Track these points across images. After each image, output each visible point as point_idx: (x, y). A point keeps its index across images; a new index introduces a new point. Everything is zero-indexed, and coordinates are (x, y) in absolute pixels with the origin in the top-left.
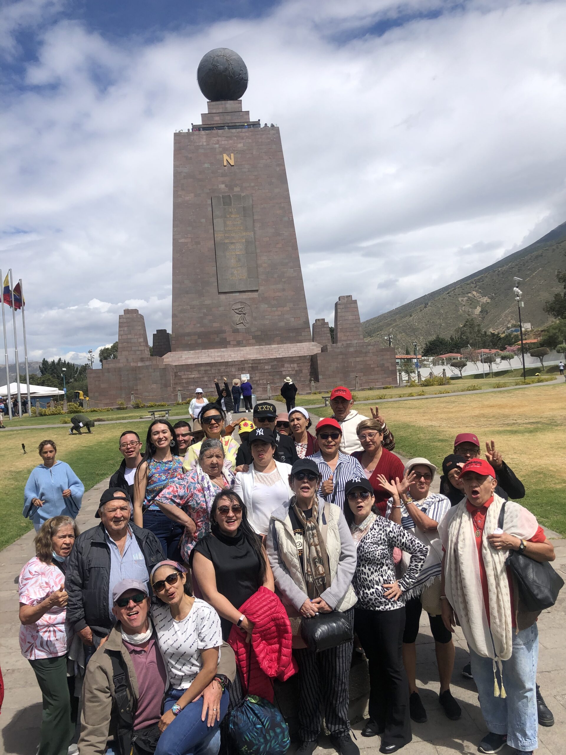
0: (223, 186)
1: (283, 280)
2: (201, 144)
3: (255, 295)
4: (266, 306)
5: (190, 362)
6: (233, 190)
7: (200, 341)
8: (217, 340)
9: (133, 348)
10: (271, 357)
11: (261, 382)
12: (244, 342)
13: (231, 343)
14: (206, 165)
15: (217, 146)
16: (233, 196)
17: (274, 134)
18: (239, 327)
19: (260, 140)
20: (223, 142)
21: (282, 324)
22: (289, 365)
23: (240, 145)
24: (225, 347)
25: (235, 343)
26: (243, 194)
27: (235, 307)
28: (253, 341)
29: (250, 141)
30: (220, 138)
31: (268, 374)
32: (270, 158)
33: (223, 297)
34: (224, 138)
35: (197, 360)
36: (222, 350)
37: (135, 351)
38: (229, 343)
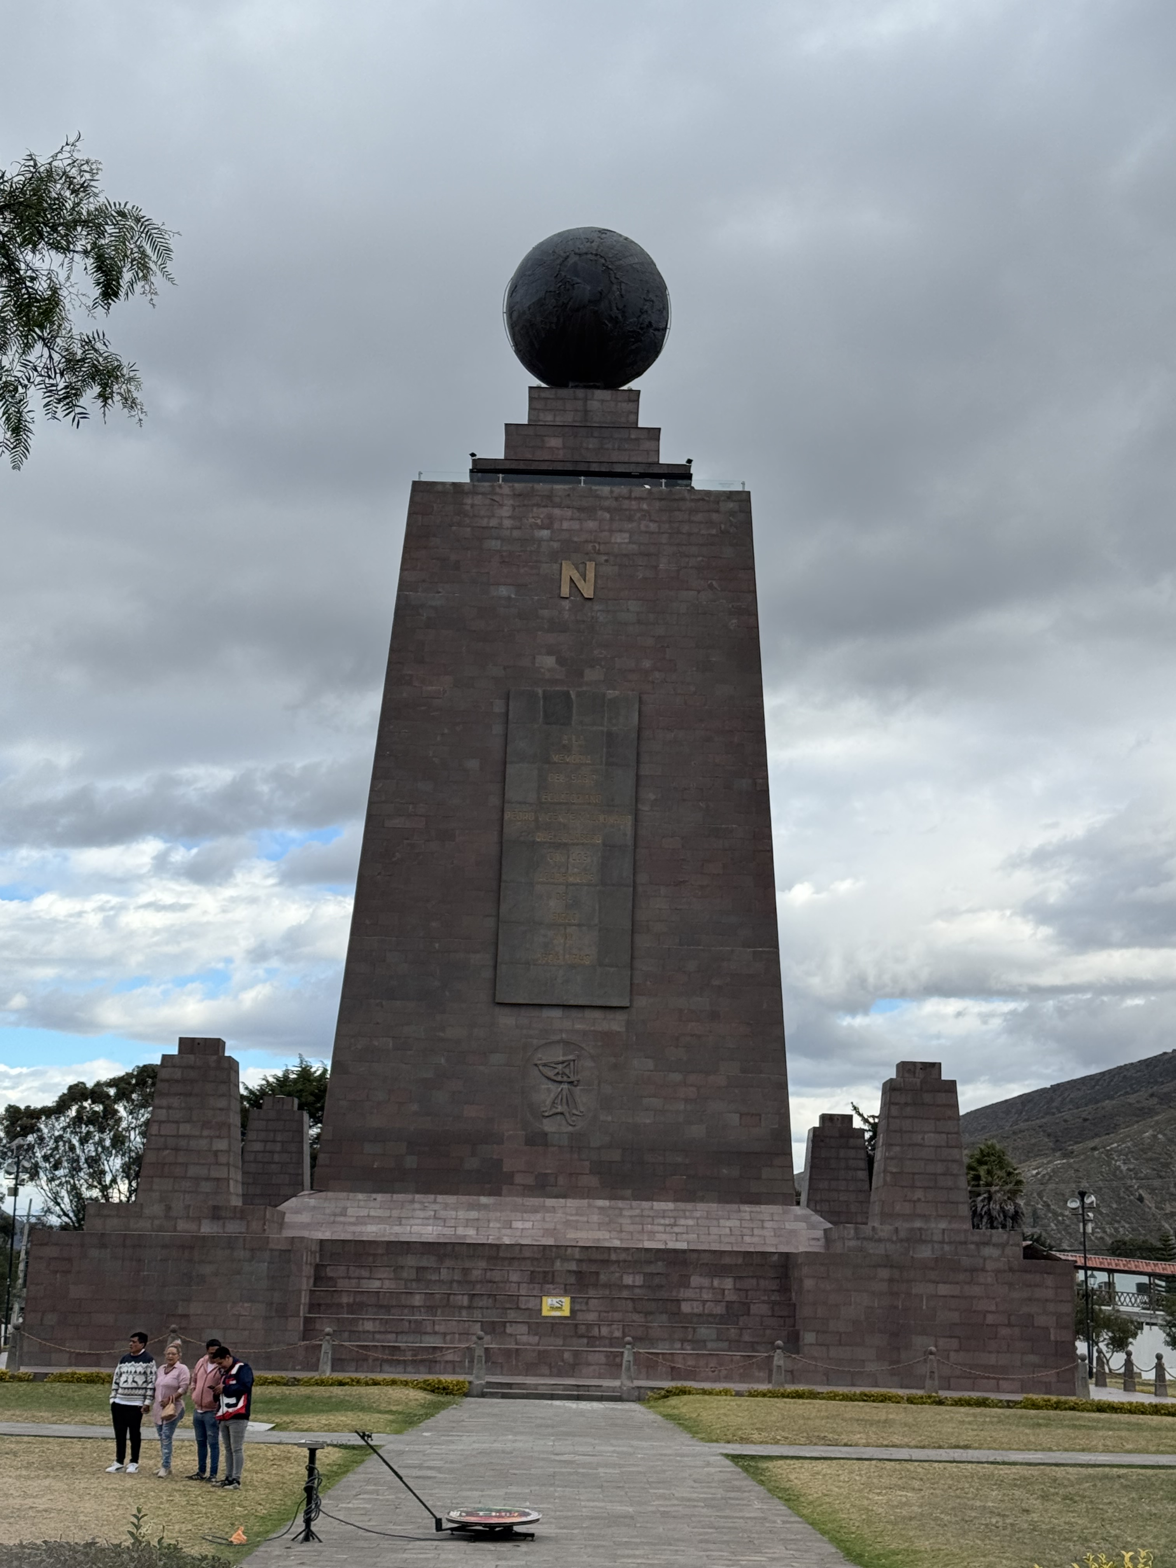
0: (549, 661)
1: (716, 982)
2: (493, 523)
3: (615, 1024)
4: (650, 1064)
5: (371, 1231)
6: (581, 675)
7: (411, 1162)
8: (472, 1163)
9: (192, 1171)
10: (648, 1245)
11: (605, 1331)
12: (561, 1180)
13: (519, 1179)
14: (503, 591)
15: (545, 533)
16: (579, 694)
17: (732, 513)
18: (548, 1126)
19: (685, 528)
20: (566, 525)
21: (697, 1131)
22: (706, 1282)
23: (621, 538)
24: (496, 1192)
25: (530, 1180)
26: (611, 694)
27: (543, 1057)
28: (593, 1181)
29: (653, 527)
30: (557, 512)
31: (630, 1304)
32: (711, 587)
33: (507, 1020)
34: (569, 513)
35: (397, 1229)
36: (484, 1200)
37: (197, 1179)
38: (509, 1179)
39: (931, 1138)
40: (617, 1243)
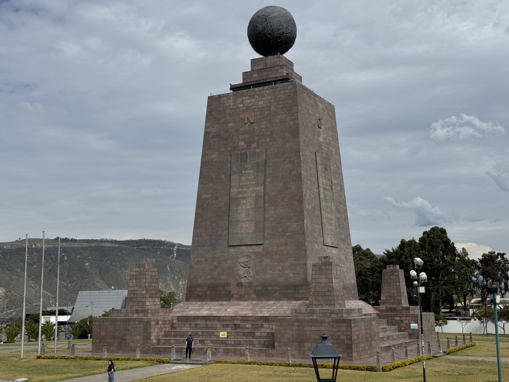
0: (242, 143)
1: (287, 234)
2: (228, 105)
3: (260, 249)
4: (269, 260)
6: (250, 146)
7: (208, 293)
8: (223, 292)
12: (246, 296)
13: (235, 296)
14: (231, 125)
15: (241, 105)
16: (249, 152)
17: (291, 89)
18: (243, 280)
19: (278, 97)
20: (247, 102)
23: (261, 103)
24: (229, 300)
25: (238, 296)
26: (258, 151)
27: (241, 260)
28: (253, 296)
29: (270, 97)
30: (244, 98)
32: (285, 113)
33: (232, 250)
34: (247, 98)
36: (225, 303)
38: (232, 296)
39: (324, 280)
40: (251, 315)
